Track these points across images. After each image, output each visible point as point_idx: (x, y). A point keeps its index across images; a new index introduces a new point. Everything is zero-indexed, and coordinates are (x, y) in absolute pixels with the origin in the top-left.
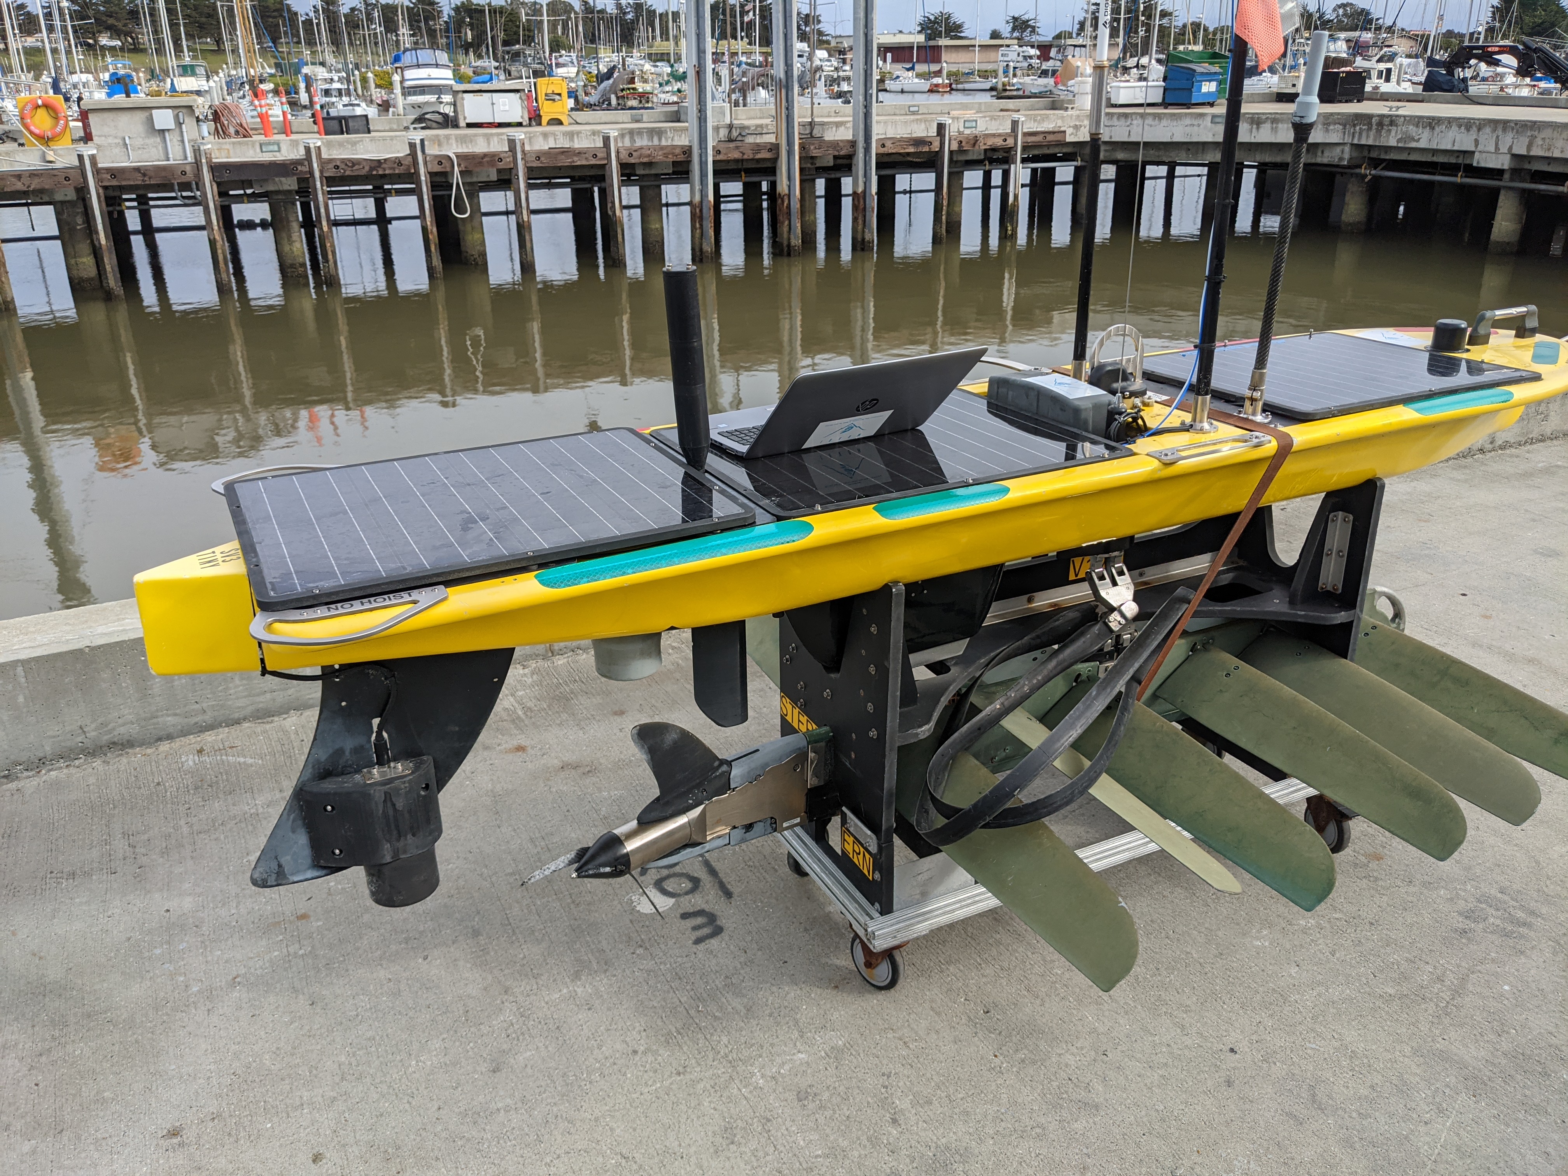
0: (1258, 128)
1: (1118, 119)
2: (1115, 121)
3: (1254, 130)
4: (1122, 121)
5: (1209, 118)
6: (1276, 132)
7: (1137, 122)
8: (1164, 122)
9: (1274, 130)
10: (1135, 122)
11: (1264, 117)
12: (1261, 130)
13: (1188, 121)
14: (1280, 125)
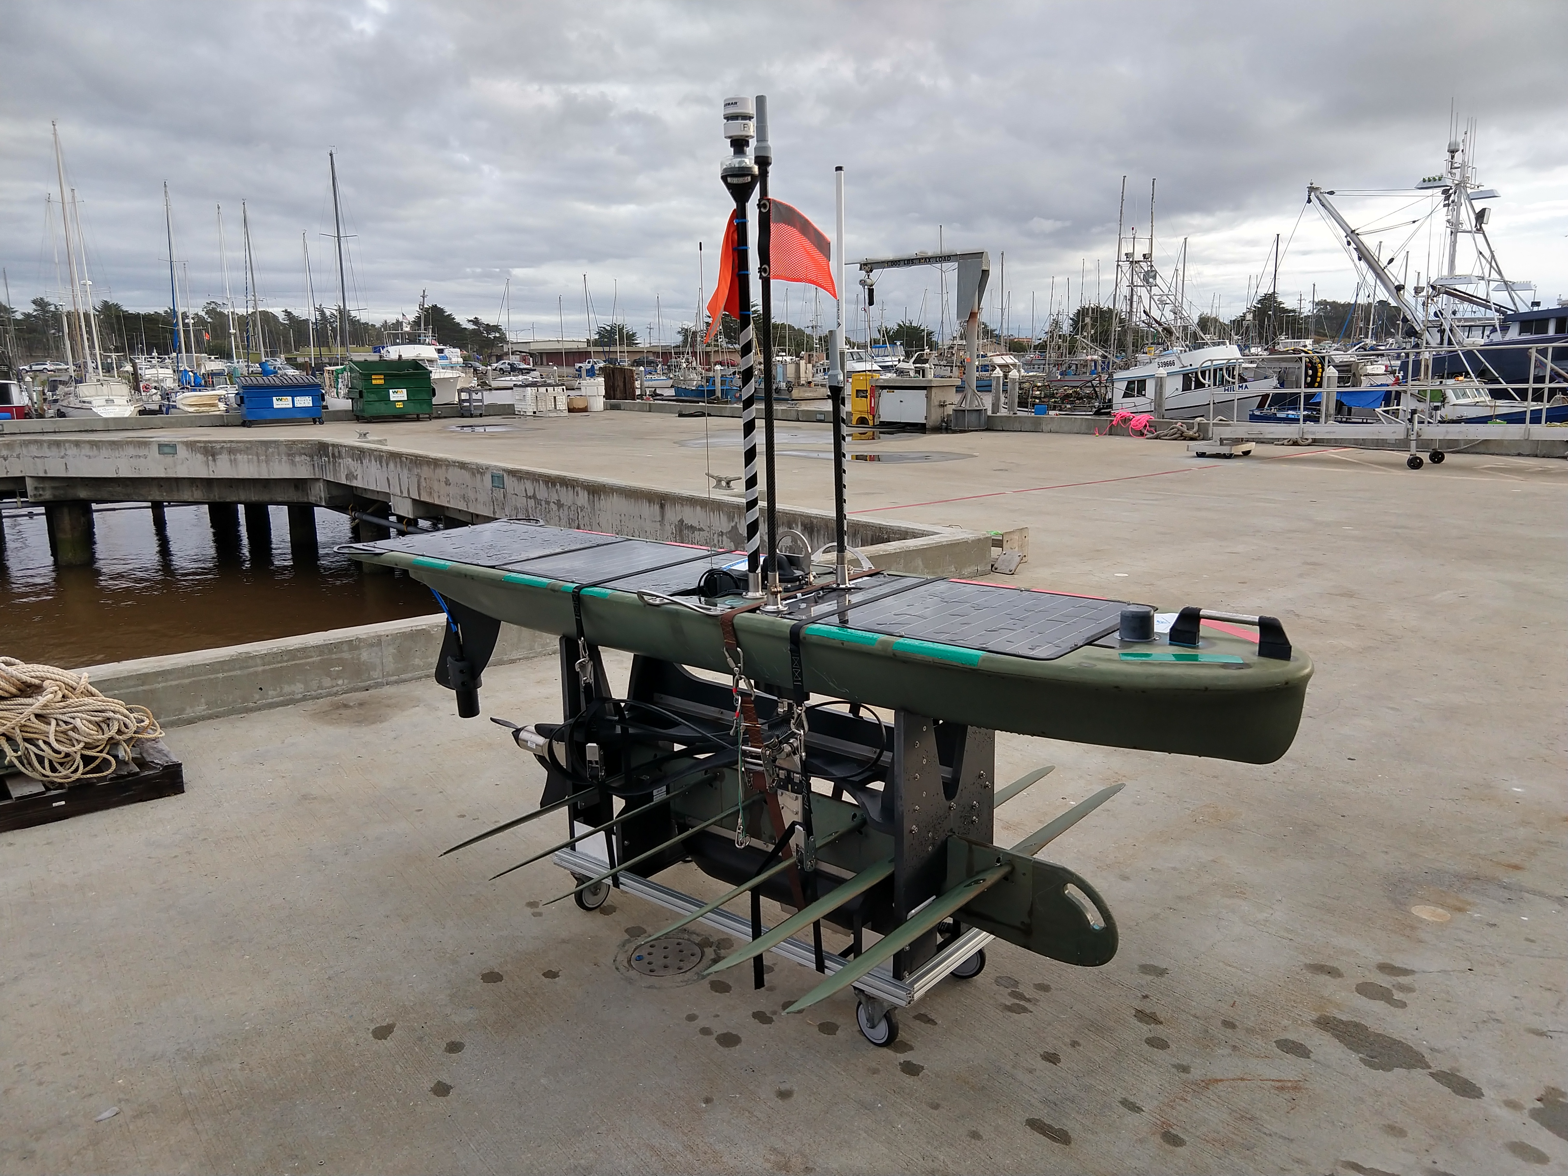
0: (214, 460)
1: (49, 447)
2: (46, 451)
3: (210, 463)
4: (54, 451)
5: (156, 448)
6: (236, 466)
7: (72, 451)
8: (105, 452)
9: (233, 462)
10: (69, 452)
11: (218, 446)
12: (218, 463)
13: (131, 451)
14: (239, 457)
